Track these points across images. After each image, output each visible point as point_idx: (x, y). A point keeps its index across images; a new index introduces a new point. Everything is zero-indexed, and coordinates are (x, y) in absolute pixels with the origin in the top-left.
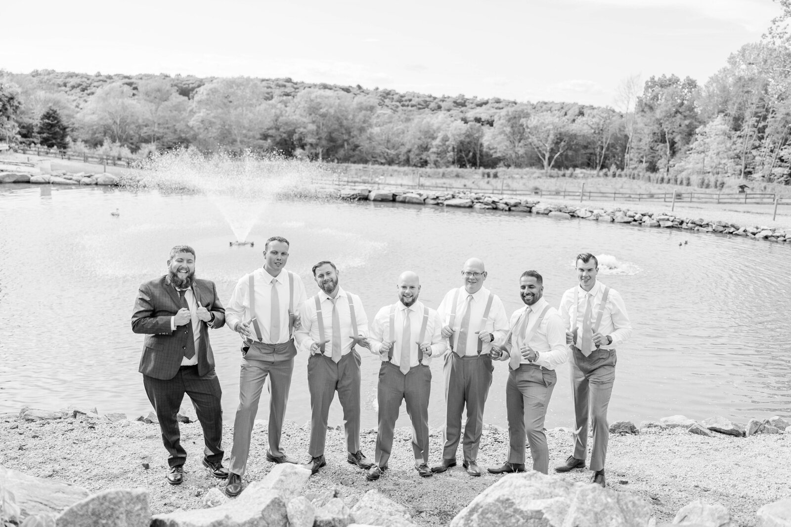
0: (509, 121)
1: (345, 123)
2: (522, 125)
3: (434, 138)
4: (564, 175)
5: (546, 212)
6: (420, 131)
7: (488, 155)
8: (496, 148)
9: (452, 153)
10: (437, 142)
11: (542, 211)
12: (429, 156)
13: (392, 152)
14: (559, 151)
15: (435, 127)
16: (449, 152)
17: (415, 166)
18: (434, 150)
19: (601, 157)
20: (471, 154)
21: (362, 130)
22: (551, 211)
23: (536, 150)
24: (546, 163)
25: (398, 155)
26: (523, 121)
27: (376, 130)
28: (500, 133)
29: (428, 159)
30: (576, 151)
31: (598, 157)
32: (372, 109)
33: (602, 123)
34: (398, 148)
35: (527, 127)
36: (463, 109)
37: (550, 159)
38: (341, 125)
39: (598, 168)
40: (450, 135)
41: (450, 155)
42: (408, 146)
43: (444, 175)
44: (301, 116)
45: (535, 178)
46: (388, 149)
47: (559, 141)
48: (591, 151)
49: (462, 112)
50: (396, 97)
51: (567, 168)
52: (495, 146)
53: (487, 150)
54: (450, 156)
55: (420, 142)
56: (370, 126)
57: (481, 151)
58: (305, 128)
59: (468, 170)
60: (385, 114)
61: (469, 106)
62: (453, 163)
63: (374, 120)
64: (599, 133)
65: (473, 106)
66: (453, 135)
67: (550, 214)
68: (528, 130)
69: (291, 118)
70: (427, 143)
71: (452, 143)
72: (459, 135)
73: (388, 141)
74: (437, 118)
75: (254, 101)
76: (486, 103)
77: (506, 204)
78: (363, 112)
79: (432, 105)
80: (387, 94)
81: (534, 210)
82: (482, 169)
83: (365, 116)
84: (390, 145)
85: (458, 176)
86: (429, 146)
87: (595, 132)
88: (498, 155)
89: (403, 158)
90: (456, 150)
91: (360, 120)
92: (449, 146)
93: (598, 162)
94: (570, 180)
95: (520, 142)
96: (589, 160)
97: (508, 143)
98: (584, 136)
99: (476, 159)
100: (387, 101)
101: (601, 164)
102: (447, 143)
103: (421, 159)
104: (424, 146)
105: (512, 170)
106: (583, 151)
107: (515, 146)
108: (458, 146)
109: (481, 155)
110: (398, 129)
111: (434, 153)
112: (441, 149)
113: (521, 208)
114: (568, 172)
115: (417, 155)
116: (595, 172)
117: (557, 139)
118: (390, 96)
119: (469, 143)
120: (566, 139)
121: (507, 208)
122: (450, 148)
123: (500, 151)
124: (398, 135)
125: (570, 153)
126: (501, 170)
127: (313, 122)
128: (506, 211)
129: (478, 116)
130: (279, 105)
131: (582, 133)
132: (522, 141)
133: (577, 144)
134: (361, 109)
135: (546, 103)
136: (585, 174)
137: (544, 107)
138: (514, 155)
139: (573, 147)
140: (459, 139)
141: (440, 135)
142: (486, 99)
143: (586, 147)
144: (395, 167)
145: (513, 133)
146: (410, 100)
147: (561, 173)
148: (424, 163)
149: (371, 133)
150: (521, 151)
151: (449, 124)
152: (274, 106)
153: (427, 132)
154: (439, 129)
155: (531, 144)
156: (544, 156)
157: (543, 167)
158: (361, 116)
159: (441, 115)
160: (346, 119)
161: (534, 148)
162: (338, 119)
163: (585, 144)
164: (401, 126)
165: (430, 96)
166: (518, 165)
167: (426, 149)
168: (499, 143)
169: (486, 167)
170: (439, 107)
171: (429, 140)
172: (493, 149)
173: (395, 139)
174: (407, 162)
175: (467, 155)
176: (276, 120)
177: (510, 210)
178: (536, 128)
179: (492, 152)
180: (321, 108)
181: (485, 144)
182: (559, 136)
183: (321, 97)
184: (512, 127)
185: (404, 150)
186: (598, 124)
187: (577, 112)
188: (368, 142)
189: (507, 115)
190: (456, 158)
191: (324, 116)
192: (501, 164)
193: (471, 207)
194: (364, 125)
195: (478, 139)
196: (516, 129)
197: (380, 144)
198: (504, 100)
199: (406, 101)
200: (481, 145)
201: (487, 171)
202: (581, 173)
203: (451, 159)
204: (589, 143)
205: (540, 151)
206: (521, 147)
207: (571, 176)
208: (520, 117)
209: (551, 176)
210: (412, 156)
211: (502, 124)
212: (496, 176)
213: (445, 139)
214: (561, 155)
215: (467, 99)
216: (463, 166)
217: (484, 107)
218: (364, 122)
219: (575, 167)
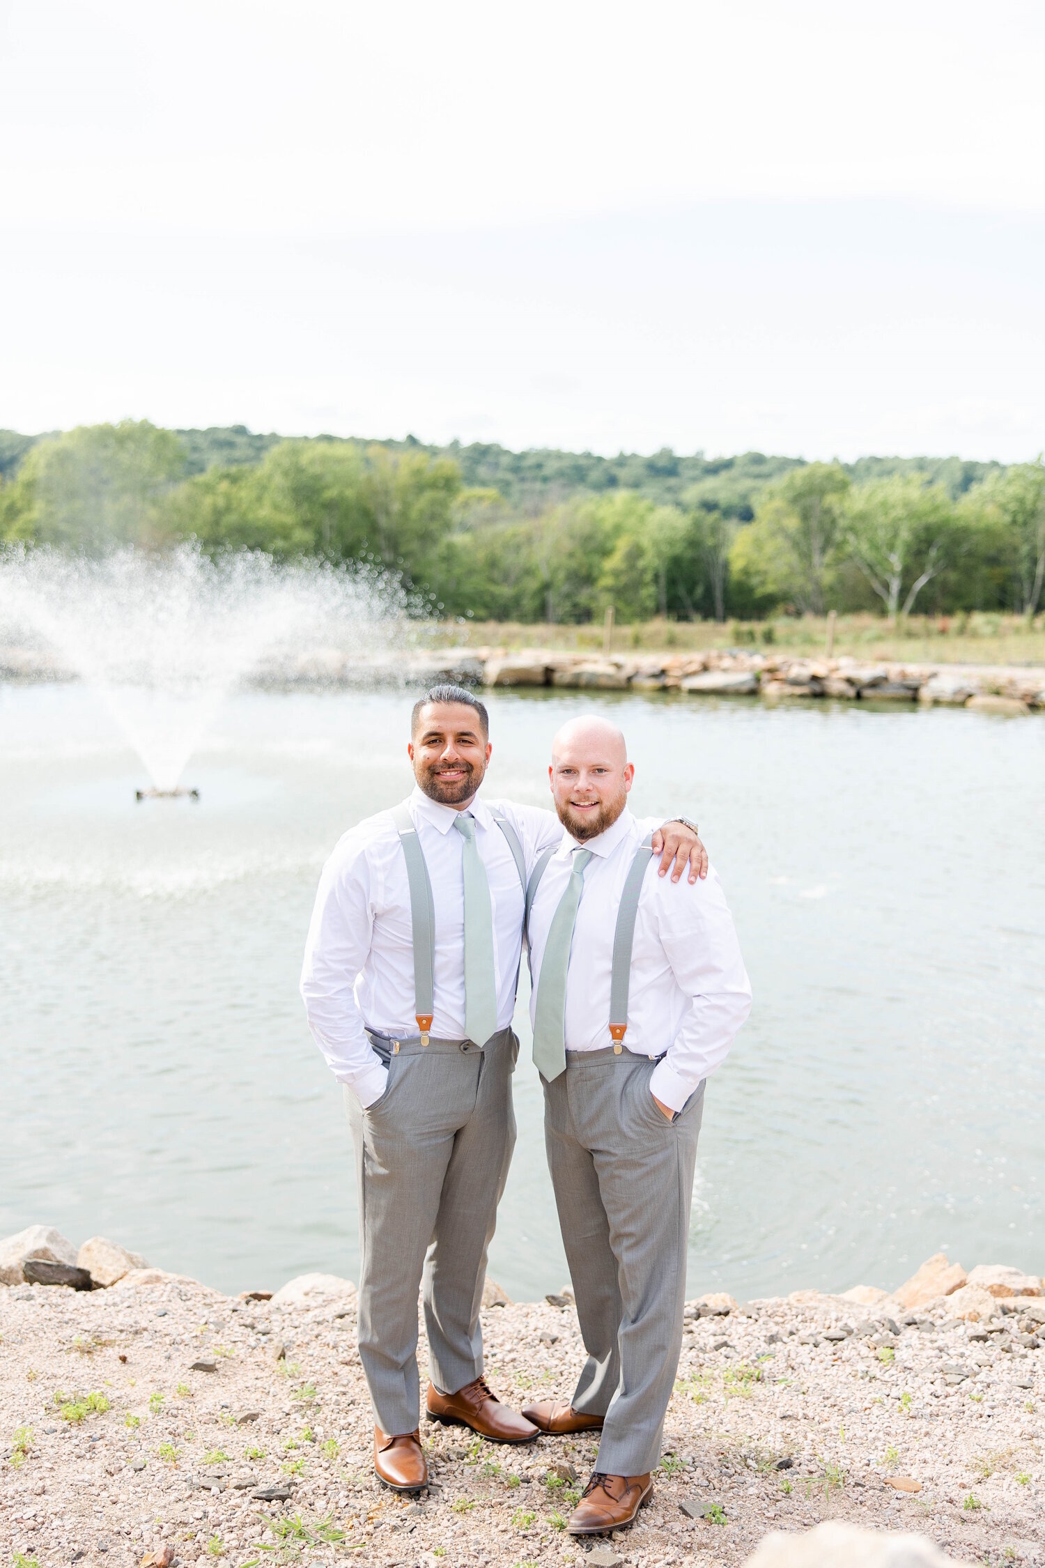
0: (796, 500)
1: (383, 522)
2: (828, 511)
3: (606, 553)
4: (943, 632)
5: (960, 698)
6: (572, 537)
7: (744, 589)
8: (765, 573)
9: (652, 590)
10: (614, 562)
11: (947, 695)
12: (593, 598)
13: (505, 591)
14: (923, 572)
15: (608, 526)
16: (646, 584)
17: (561, 622)
18: (607, 581)
19: (1033, 583)
20: (699, 591)
21: (427, 538)
22: (970, 696)
23: (866, 572)
24: (892, 604)
25: (517, 600)
26: (831, 500)
27: (460, 539)
28: (773, 534)
29: (593, 605)
30: (968, 572)
31: (1026, 586)
32: (448, 485)
33: (1030, 496)
34: (518, 580)
35: (843, 515)
36: (672, 481)
37: (904, 592)
38: (374, 529)
39: (1029, 609)
40: (645, 542)
41: (648, 593)
42: (544, 574)
43: (637, 642)
44: (276, 507)
45: (870, 641)
46: (492, 580)
47: (923, 546)
48: (1008, 570)
49: (669, 489)
50: (505, 460)
51: (949, 612)
52: (762, 566)
53: (744, 578)
54: (650, 596)
55: (573, 564)
56: (447, 526)
57: (725, 581)
58: (286, 537)
59: (697, 628)
60: (480, 499)
61: (688, 473)
62: (657, 611)
63: (456, 515)
64: (1025, 524)
65: (697, 472)
66: (656, 543)
67: (971, 702)
68: (842, 523)
69: (250, 516)
70: (591, 566)
71: (651, 561)
72: (671, 543)
73: (493, 563)
74: (611, 501)
75: (161, 477)
76: (728, 465)
77: (850, 681)
78: (429, 495)
79: (595, 475)
80: (482, 453)
81: (925, 694)
82: (732, 625)
83: (434, 502)
84: (496, 574)
85: (672, 643)
86: (595, 573)
87: (1014, 522)
88: (770, 588)
89: (529, 604)
90: (663, 581)
91: (422, 512)
92: (644, 571)
93: (1026, 594)
94: (960, 642)
95: (823, 550)
96: (1003, 590)
97: (793, 558)
98: (989, 532)
99: (712, 603)
100: (482, 471)
101: (1036, 597)
102: (641, 563)
103: (575, 605)
104: (583, 572)
105: (809, 622)
106: (984, 571)
107: (810, 565)
108: (669, 571)
109: (725, 591)
110: (514, 535)
111: (608, 589)
112: (624, 579)
113: (889, 691)
114: (955, 622)
115: (568, 596)
116: (1021, 621)
117: (921, 541)
118: (490, 459)
119: (694, 561)
120: (941, 540)
121: (851, 692)
122: (648, 577)
123: (775, 581)
124: (518, 548)
125: (953, 577)
126: (780, 624)
127: (306, 524)
128: (849, 699)
129: (710, 497)
130: (224, 486)
131: (982, 525)
132: (831, 553)
133: (970, 554)
134: (420, 488)
135: (876, 460)
136: (996, 626)
137: (876, 468)
138: (810, 587)
139: (962, 561)
140: (667, 551)
141: (622, 545)
142: (727, 455)
143: (993, 561)
144: (513, 627)
145: (806, 532)
146: (539, 466)
147: (937, 623)
148: (584, 615)
149: (450, 547)
150: (828, 577)
151: (642, 519)
152: (209, 488)
153: (588, 539)
154: (618, 530)
155: (850, 557)
156: (887, 586)
157: (883, 613)
158: (422, 503)
159: (621, 496)
160: (388, 513)
161: (859, 569)
162: (366, 513)
163: (992, 552)
164: (523, 527)
165: (588, 456)
166: (822, 612)
167: (588, 579)
168: (771, 559)
169: (743, 616)
170: (612, 482)
171: (595, 559)
172: (758, 573)
173: (509, 560)
174: (541, 614)
175: (691, 591)
176: (217, 523)
177: (859, 696)
178: (863, 517)
179: (754, 581)
180: (327, 487)
181: (737, 565)
182: (923, 535)
183: (324, 460)
184: (805, 516)
185: (532, 585)
186: (1021, 501)
187: (959, 476)
188: (444, 566)
189: (790, 486)
190: (664, 599)
191: (330, 506)
192: (780, 608)
193: (753, 693)
194: (434, 526)
195: (716, 548)
196: (814, 523)
197: (471, 572)
198: (774, 458)
199: (530, 468)
200: (726, 566)
201: (746, 626)
202: (989, 623)
203: (650, 604)
204: (1001, 551)
205: (876, 575)
206: (828, 566)
207: (962, 631)
208: (822, 492)
209: (910, 635)
210: (552, 597)
211: (777, 511)
212: (769, 638)
213: (636, 553)
214: (931, 582)
215: (679, 459)
216: (683, 618)
217: (724, 475)
218: (433, 517)
219: (969, 609)
